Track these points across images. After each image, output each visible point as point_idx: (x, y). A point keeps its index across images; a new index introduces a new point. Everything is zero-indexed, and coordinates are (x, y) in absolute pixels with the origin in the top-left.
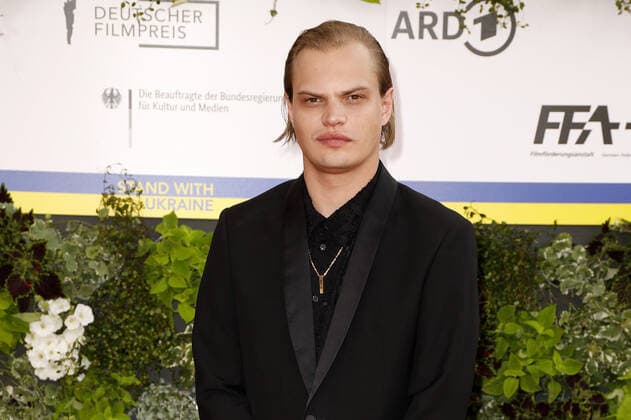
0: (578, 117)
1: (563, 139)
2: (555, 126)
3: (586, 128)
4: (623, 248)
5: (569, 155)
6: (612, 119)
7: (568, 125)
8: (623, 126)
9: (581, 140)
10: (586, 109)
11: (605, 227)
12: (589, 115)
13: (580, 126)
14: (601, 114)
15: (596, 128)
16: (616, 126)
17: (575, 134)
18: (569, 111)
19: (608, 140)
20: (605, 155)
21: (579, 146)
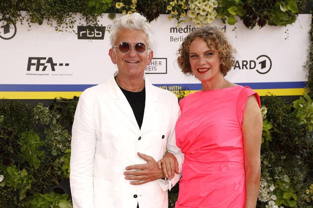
0: (42, 61)
1: (38, 69)
2: (34, 64)
3: (45, 65)
4: (62, 107)
5: (40, 75)
6: (54, 62)
7: (39, 64)
8: (58, 65)
9: (44, 69)
10: (45, 58)
11: (55, 100)
12: (46, 61)
13: (43, 64)
14: (50, 60)
15: (49, 65)
16: (56, 64)
17: (41, 67)
18: (39, 59)
19: (53, 69)
20: (53, 75)
21: (43, 71)
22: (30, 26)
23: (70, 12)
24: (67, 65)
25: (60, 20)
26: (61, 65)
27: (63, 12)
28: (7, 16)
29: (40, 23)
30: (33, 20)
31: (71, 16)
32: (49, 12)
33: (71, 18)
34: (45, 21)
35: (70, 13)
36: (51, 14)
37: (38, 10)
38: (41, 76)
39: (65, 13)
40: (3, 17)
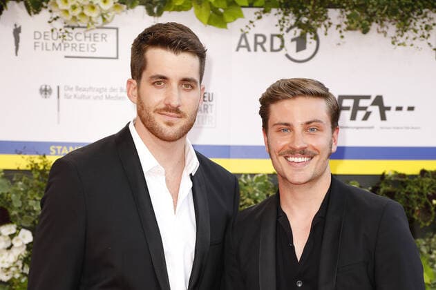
0: (362, 103)
1: (353, 117)
2: (348, 108)
3: (368, 110)
4: (395, 189)
5: (357, 128)
6: (386, 104)
7: (356, 108)
8: (393, 109)
9: (366, 118)
10: (368, 97)
11: (383, 176)
12: (370, 101)
13: (365, 108)
14: (378, 101)
15: (375, 110)
16: (389, 109)
17: (361, 114)
18: (357, 99)
19: (383, 118)
20: (382, 128)
21: (364, 122)
22: (342, 37)
23: (424, 8)
24: (411, 109)
25: (404, 24)
26: (399, 109)
27: (410, 8)
28: (304, 20)
29: (365, 31)
30: (352, 26)
31: (426, 16)
32: (382, 9)
33: (425, 20)
34: (374, 26)
35: (424, 11)
36: (387, 13)
37: (362, 7)
38: (360, 130)
39: (413, 10)
40: (297, 20)
